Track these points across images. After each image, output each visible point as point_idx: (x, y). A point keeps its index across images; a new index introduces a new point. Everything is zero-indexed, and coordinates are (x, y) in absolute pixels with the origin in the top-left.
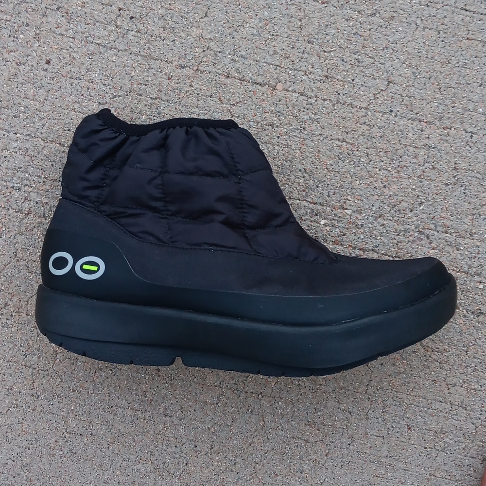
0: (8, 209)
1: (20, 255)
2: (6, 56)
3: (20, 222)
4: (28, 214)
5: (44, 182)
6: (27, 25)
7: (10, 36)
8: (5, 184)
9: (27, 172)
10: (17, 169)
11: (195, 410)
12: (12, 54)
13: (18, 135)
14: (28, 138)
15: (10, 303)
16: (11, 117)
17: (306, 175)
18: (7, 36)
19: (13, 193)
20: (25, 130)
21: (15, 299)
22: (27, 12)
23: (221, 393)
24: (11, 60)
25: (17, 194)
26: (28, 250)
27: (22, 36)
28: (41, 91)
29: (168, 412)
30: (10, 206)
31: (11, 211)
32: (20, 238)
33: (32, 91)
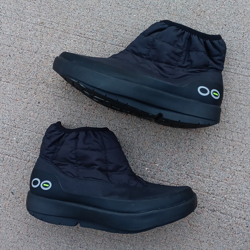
0: (21, 159)
1: (25, 178)
2: (23, 100)
3: (25, 165)
4: (29, 161)
5: (35, 149)
6: (32, 89)
7: (25, 93)
8: (20, 149)
9: (29, 145)
10: (26, 144)
11: (93, 246)
12: (26, 99)
13: (26, 130)
14: (30, 132)
15: (20, 197)
16: (24, 124)
17: (140, 149)
18: (24, 93)
19: (23, 153)
20: (29, 129)
21: (22, 196)
22: (32, 84)
23: (103, 239)
24: (25, 102)
25: (25, 153)
26: (28, 176)
27: (29, 93)
28: (36, 114)
29: (81, 246)
30: (22, 158)
31: (22, 160)
32: (25, 171)
33: (32, 114)
